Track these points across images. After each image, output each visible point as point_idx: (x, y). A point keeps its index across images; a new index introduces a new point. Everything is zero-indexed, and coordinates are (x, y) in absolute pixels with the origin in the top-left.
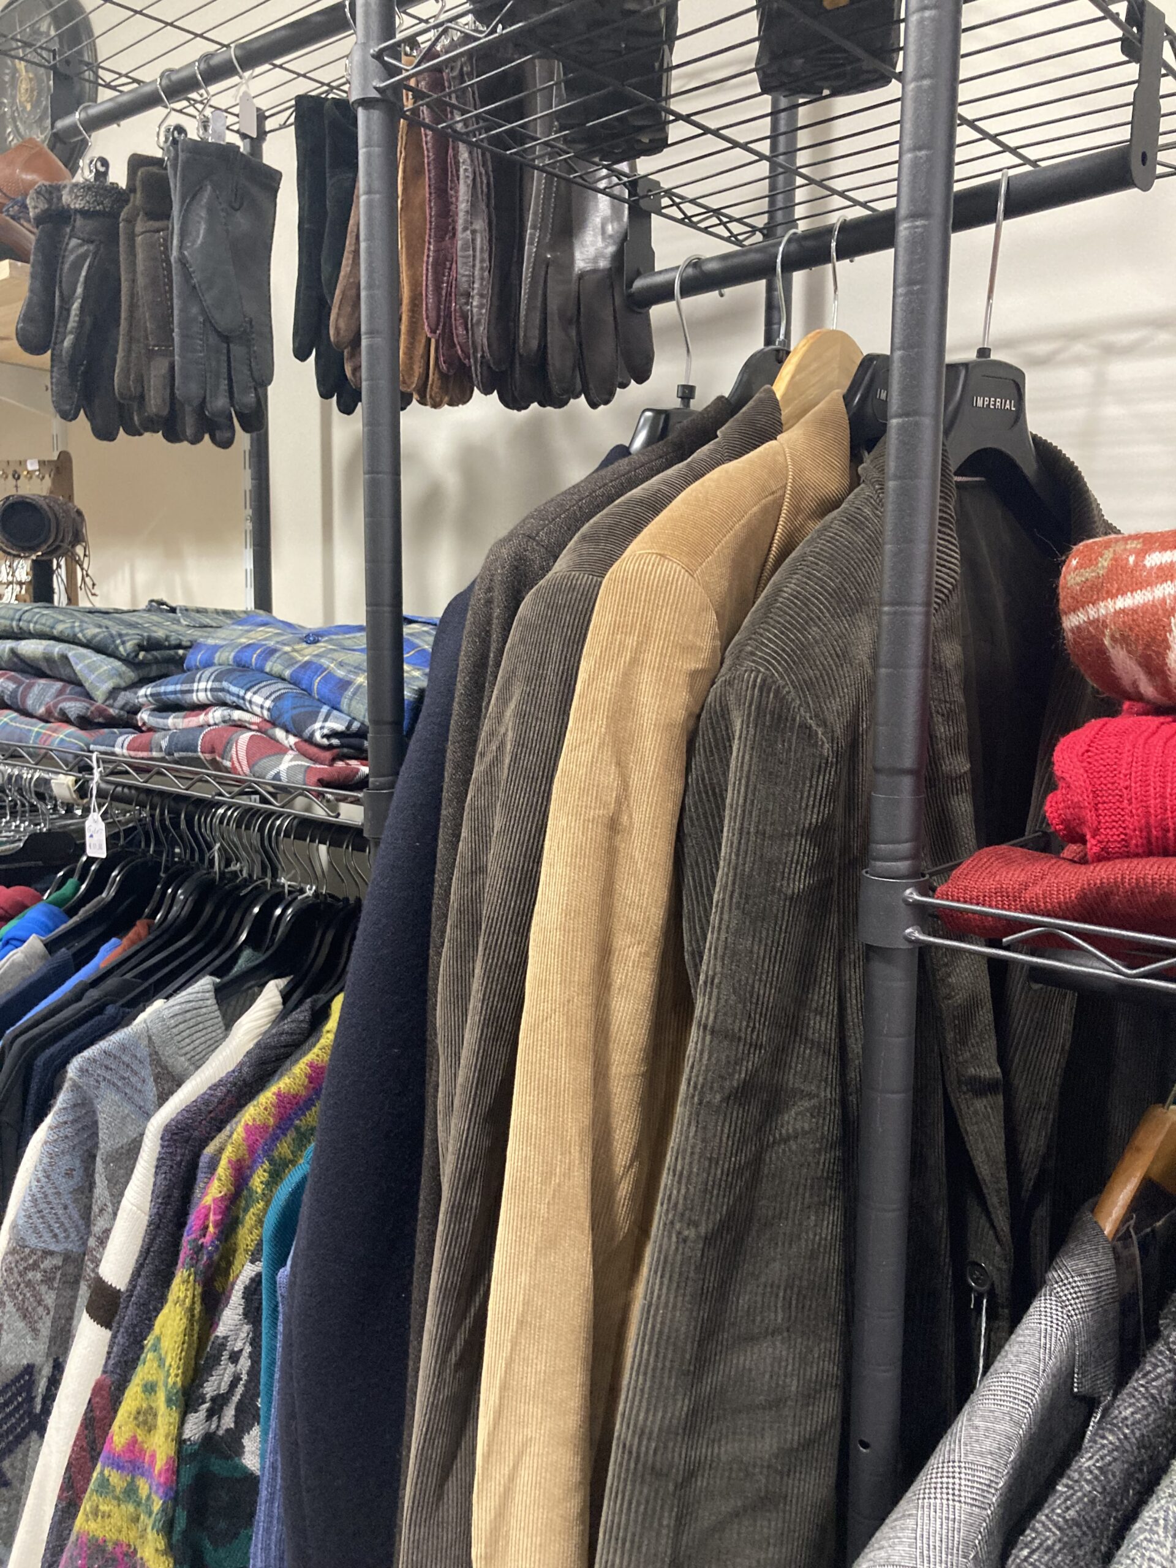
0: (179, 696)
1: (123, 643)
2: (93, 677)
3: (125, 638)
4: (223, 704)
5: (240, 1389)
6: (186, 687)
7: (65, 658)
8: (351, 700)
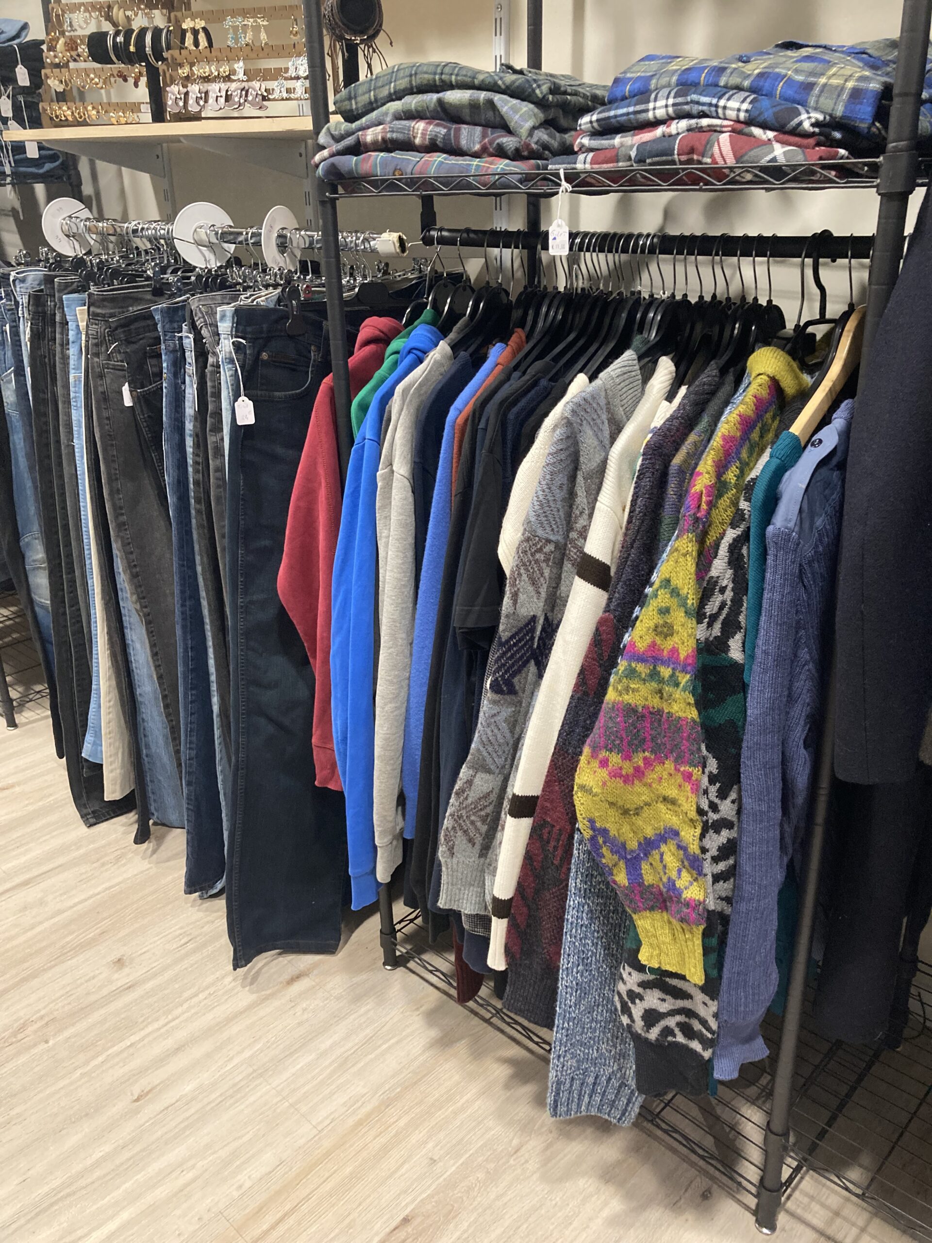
0: (632, 116)
1: (539, 86)
2: (517, 117)
3: (540, 83)
4: (689, 116)
5: (725, 611)
6: (639, 108)
7: (490, 103)
8: (819, 96)
